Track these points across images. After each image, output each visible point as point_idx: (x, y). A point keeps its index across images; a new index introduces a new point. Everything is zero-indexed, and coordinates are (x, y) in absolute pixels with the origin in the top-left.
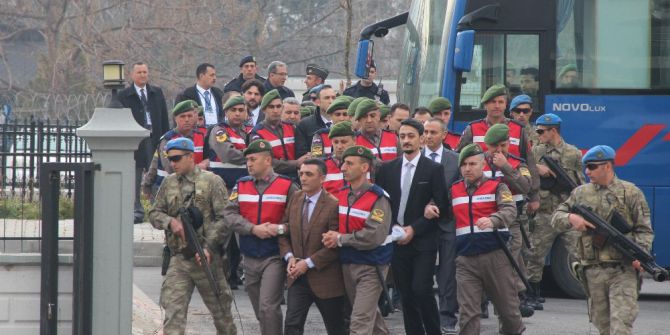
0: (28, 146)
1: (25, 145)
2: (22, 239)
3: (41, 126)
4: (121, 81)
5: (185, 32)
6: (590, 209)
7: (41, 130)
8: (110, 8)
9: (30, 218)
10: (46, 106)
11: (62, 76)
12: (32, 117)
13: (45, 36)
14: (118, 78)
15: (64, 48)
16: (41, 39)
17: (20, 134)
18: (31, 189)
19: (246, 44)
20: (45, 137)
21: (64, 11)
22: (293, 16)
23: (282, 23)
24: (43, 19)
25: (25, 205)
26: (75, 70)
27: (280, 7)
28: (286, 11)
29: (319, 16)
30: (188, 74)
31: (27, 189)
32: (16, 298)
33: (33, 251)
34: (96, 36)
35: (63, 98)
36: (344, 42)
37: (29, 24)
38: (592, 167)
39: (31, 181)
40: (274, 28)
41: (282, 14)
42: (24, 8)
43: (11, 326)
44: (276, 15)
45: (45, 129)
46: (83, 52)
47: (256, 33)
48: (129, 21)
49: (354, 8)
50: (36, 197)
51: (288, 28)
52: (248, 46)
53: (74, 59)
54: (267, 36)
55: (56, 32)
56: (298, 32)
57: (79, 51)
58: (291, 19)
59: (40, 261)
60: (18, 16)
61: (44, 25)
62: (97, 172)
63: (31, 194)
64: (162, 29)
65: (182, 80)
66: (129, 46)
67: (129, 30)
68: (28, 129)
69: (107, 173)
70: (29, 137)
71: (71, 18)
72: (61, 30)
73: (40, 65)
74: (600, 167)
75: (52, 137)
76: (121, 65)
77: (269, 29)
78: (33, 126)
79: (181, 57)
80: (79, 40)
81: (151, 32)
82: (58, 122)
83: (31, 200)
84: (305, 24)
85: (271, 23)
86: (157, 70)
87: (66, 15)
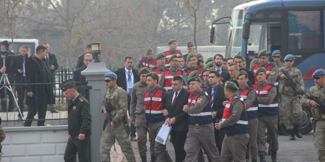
0: (61, 80)
1: (59, 80)
2: (60, 119)
3: (66, 71)
4: (99, 51)
5: (125, 29)
6: (317, 98)
7: (66, 73)
8: (93, 20)
9: (63, 110)
10: (67, 63)
11: (74, 50)
12: (62, 67)
13: (66, 33)
14: (98, 50)
15: (74, 38)
16: (64, 34)
17: (57, 75)
18: (63, 98)
19: (151, 33)
20: (68, 76)
21: (73, 22)
22: (170, 20)
23: (166, 23)
24: (64, 26)
25: (61, 105)
26: (79, 47)
27: (165, 17)
28: (168, 18)
29: (182, 20)
30: (127, 47)
31: (61, 98)
32: (58, 145)
33: (64, 124)
34: (87, 32)
35: (74, 59)
36: (193, 31)
37: (58, 28)
38: (317, 78)
39: (62, 95)
40: (163, 26)
41: (166, 20)
42: (56, 22)
43: (57, 156)
44: (163, 20)
45: (67, 72)
46: (82, 39)
47: (156, 28)
48: (101, 25)
49: (197, 16)
50: (65, 101)
51: (169, 26)
52: (153, 34)
53: (78, 42)
54: (160, 29)
55: (70, 31)
56: (173, 27)
57: (80, 39)
58: (170, 22)
59: (68, 128)
60: (54, 25)
61: (65, 28)
62: (90, 90)
63: (63, 100)
64: (115, 28)
65: (125, 49)
66: (101, 36)
67: (102, 29)
68: (60, 73)
69: (95, 90)
70: (61, 76)
71: (76, 25)
72: (73, 30)
73: (64, 46)
74: (321, 78)
75: (71, 76)
76: (99, 44)
77: (161, 26)
78: (62, 72)
79: (124, 40)
80: (80, 34)
81: (111, 30)
82: (73, 69)
83: (63, 103)
84: (176, 23)
85: (162, 24)
86: (114, 46)
87: (75, 24)
